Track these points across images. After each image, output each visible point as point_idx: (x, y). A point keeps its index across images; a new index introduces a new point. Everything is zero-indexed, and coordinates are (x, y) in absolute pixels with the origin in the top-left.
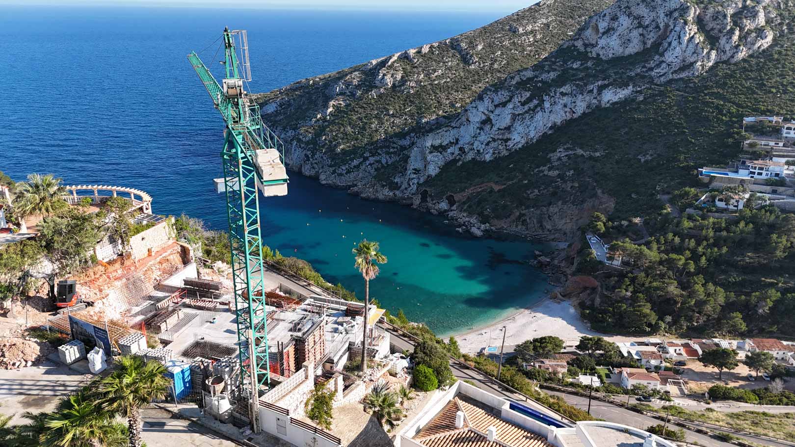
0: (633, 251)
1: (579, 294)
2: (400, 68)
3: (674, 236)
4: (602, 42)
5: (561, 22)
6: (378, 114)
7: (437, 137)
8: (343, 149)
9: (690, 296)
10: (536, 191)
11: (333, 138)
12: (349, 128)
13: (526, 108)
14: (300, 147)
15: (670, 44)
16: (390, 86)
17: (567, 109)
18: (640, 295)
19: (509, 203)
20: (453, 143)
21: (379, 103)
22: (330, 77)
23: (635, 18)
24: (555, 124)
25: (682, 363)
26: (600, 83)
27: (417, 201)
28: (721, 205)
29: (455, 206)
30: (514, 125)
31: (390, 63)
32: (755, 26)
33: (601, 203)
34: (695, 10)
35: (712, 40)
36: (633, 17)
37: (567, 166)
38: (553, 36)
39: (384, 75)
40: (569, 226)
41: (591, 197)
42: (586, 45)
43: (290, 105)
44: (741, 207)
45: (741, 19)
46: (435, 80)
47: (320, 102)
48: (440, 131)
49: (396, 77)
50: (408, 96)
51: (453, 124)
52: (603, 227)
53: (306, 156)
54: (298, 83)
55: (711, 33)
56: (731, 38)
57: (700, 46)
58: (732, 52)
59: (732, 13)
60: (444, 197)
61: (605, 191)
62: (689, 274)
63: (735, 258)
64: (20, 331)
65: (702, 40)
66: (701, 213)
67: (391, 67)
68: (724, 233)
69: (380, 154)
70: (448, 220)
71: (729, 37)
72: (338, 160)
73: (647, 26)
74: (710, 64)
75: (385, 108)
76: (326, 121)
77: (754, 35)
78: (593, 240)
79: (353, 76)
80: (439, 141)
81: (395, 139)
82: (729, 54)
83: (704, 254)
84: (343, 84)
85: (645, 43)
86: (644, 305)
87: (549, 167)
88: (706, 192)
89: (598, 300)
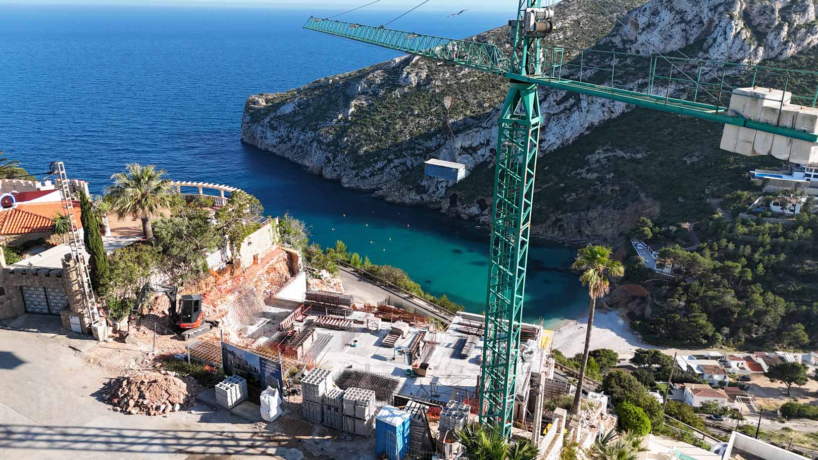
0: (685, 258)
1: (627, 303)
2: (425, 66)
3: (728, 242)
4: (642, 38)
5: (591, 18)
6: (402, 114)
7: (467, 137)
8: (366, 151)
9: (748, 305)
10: (574, 195)
11: (356, 140)
12: (372, 129)
13: (562, 107)
14: (321, 149)
15: (715, 40)
16: (414, 85)
17: (605, 109)
18: (695, 305)
19: (544, 208)
20: (484, 144)
21: (403, 102)
22: (350, 76)
23: (678, 13)
24: (592, 124)
25: (745, 378)
26: (640, 81)
27: (446, 205)
28: (777, 209)
29: (487, 210)
30: (549, 126)
31: (414, 61)
32: (804, 21)
33: (645, 208)
34: (742, 5)
35: (760, 36)
36: (675, 12)
37: (606, 168)
38: (583, 33)
39: (408, 73)
40: (610, 231)
41: (633, 201)
42: (624, 42)
43: (308, 105)
44: (797, 211)
45: (789, 13)
46: (461, 79)
47: (341, 102)
48: (470, 131)
49: (421, 76)
50: (434, 95)
51: (484, 125)
52: (650, 232)
53: (327, 157)
54: (316, 82)
55: (758, 28)
56: (779, 34)
57: (747, 42)
58: (780, 49)
59: (780, 7)
60: (475, 201)
61: (649, 194)
62: (747, 283)
63: (793, 265)
64: (148, 362)
65: (749, 36)
66: (755, 217)
67: (415, 65)
68: (782, 239)
69: (404, 156)
70: (480, 225)
71: (777, 33)
72: (361, 162)
73: (690, 21)
74: (758, 61)
75: (409, 108)
76: (348, 122)
77: (803, 30)
78: (640, 246)
79: (375, 75)
80: (469, 142)
81: (420, 141)
82: (777, 51)
83: (761, 261)
84: (365, 82)
85: (687, 39)
86: (700, 316)
87: (587, 170)
88: (760, 196)
89: (648, 311)
